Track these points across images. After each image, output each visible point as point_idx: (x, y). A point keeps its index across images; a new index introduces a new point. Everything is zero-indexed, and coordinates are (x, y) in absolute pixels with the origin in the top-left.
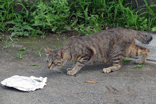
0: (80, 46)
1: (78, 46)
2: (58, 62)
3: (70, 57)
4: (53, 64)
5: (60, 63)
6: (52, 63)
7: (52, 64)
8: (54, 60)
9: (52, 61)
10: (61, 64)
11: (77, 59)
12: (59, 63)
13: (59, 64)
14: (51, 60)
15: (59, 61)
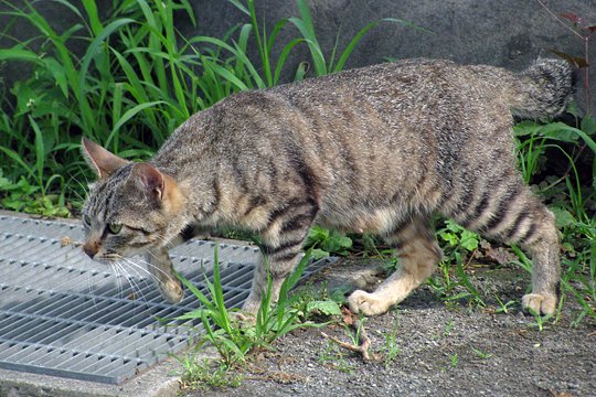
0: (265, 147)
1: (253, 146)
2: (133, 224)
3: (212, 199)
4: (110, 235)
5: (146, 233)
6: (108, 229)
7: (104, 237)
8: (116, 214)
9: (105, 217)
10: (153, 237)
11: (247, 212)
12: (142, 230)
13: (141, 238)
14: (100, 216)
15: (141, 224)
